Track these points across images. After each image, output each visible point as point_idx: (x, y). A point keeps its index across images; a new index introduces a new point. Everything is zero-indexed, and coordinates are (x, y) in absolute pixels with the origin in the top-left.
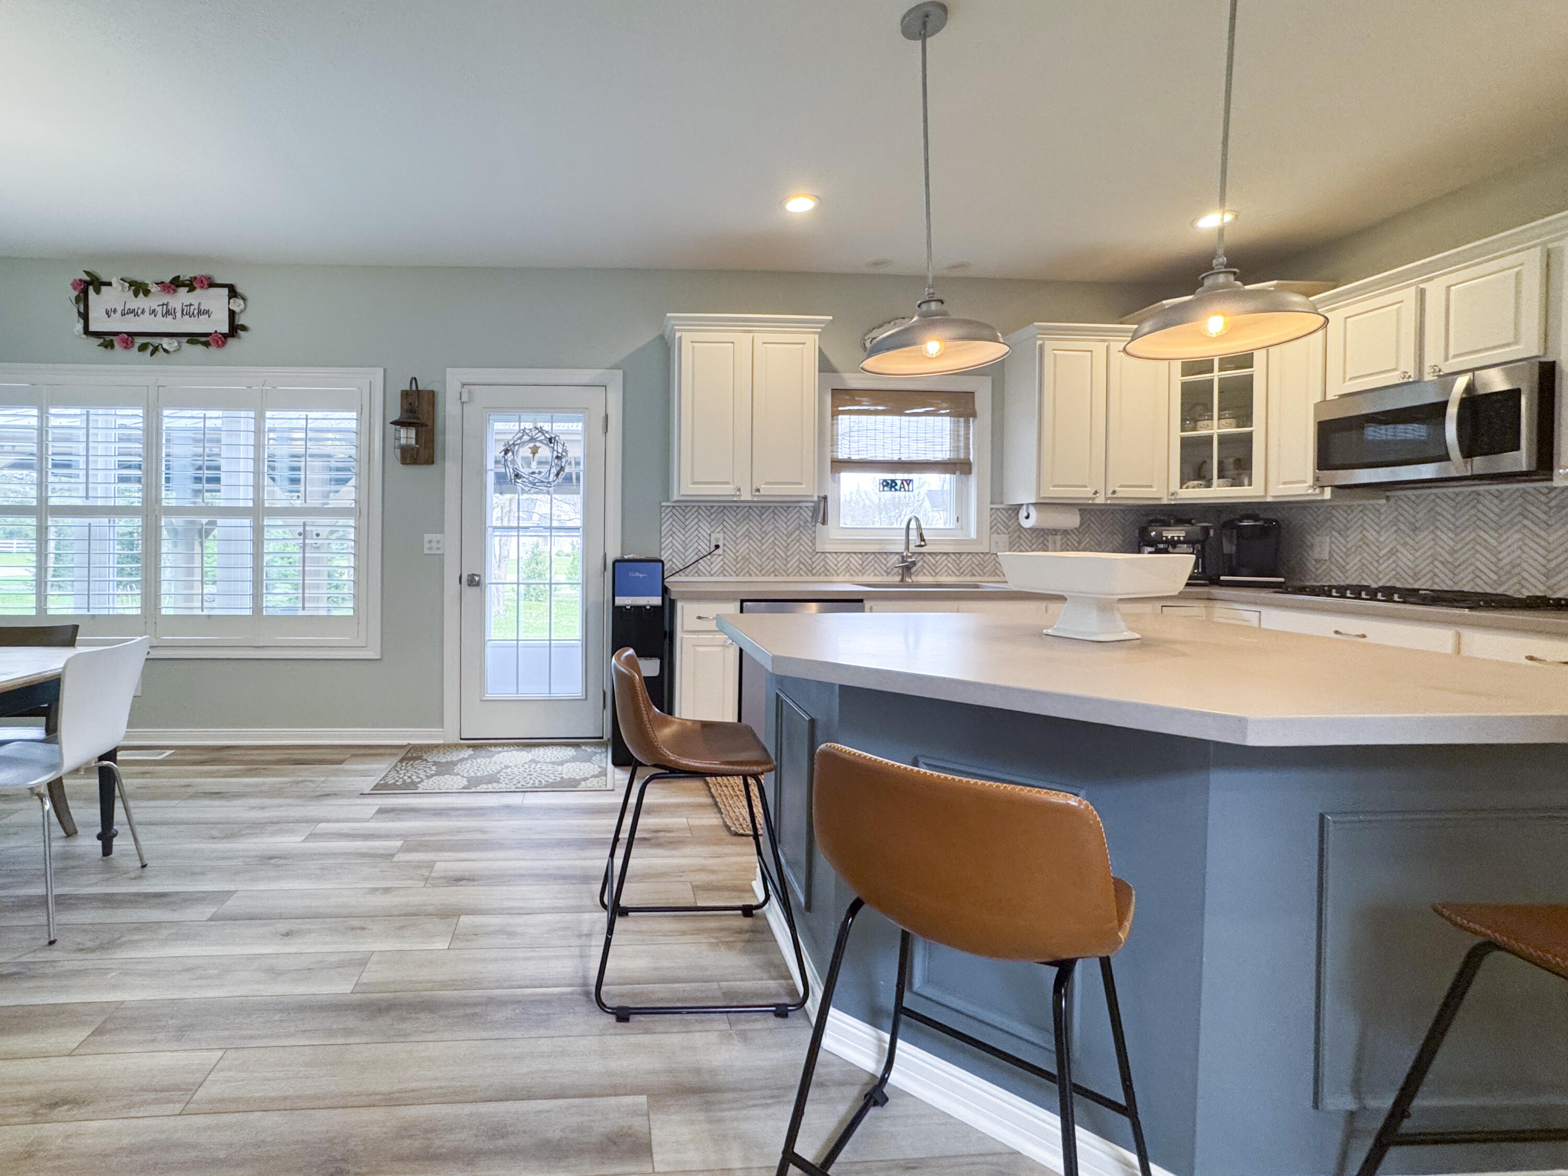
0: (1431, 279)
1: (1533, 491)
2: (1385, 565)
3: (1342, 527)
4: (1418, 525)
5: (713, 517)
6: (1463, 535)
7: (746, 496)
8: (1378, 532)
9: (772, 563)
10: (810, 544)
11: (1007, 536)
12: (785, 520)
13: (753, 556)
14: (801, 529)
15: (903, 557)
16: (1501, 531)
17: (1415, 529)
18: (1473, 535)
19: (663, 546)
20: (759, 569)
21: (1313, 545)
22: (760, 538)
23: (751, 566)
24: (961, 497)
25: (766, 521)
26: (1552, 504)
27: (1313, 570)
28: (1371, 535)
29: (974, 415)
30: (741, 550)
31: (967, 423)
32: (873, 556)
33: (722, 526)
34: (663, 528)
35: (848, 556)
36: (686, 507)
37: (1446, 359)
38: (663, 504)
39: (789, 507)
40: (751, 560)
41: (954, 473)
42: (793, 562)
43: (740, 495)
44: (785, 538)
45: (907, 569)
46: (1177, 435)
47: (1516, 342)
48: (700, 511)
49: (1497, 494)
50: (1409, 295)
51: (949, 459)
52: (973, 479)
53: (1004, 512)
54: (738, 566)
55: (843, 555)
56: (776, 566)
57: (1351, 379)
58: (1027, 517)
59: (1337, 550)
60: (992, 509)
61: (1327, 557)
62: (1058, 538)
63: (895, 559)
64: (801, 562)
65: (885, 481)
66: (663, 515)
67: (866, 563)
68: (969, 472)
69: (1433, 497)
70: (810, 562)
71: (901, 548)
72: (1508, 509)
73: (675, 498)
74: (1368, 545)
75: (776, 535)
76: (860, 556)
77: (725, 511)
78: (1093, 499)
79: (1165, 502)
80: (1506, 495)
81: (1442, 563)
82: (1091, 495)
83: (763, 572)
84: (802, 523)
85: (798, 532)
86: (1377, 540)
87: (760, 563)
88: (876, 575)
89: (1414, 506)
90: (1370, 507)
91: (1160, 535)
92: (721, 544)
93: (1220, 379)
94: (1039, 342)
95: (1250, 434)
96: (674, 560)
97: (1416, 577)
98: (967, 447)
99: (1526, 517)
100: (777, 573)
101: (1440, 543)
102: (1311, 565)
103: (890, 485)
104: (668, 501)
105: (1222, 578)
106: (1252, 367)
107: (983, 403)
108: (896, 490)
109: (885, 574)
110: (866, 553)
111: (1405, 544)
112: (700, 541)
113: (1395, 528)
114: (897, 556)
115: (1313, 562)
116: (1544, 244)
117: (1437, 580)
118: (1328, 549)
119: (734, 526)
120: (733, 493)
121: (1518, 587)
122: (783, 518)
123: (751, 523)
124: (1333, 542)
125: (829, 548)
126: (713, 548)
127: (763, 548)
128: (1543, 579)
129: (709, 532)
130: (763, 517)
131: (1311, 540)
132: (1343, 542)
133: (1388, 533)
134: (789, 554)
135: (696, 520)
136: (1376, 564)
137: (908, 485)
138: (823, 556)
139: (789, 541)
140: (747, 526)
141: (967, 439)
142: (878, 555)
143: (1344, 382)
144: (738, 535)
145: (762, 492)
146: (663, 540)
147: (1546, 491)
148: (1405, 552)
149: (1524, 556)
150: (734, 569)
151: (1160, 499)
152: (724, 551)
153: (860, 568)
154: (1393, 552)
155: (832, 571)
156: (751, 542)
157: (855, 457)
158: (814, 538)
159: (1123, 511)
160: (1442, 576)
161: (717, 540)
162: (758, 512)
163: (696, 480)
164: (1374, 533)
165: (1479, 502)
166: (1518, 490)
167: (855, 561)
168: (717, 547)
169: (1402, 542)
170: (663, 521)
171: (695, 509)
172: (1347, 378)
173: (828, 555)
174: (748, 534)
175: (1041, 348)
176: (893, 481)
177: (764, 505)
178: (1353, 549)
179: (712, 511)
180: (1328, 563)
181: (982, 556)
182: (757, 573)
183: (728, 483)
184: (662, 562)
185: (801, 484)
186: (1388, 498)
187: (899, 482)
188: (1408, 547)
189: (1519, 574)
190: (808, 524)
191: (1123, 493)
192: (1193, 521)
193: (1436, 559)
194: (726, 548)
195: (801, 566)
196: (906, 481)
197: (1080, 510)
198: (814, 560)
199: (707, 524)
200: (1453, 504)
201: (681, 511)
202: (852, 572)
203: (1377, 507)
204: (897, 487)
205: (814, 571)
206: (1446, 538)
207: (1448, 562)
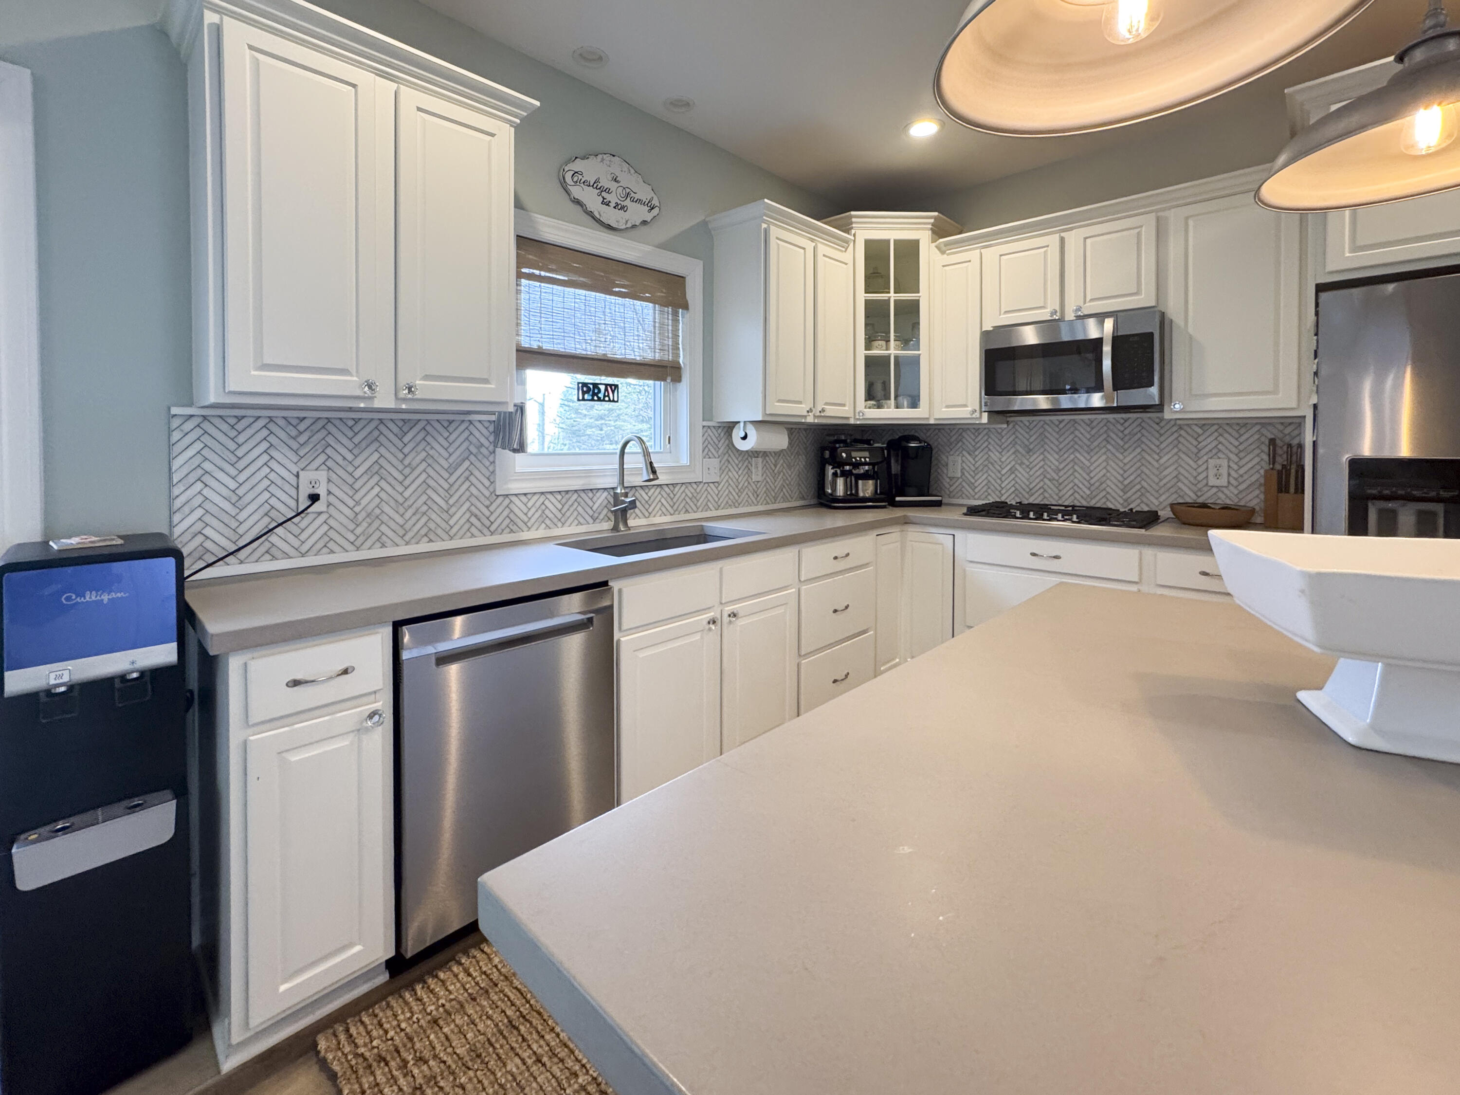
0: (1071, 229)
1: (1113, 421)
2: (1006, 482)
3: (972, 448)
4: (1031, 447)
5: (302, 439)
6: (1066, 456)
7: (384, 400)
8: (1000, 453)
9: (424, 519)
10: (487, 483)
11: (718, 460)
12: (446, 444)
13: (387, 509)
14: (472, 458)
15: (616, 496)
16: (1092, 454)
17: (1029, 451)
18: (1072, 456)
19: (178, 503)
20: (401, 532)
21: (947, 465)
22: (400, 477)
23: (384, 528)
24: (670, 411)
25: (411, 445)
26: (1126, 432)
27: (947, 486)
28: (995, 455)
29: (686, 307)
30: (364, 502)
31: (675, 314)
32: (575, 496)
33: (323, 457)
34: (176, 464)
35: (542, 498)
36: (240, 419)
37: (1085, 302)
38: (175, 411)
39: (451, 422)
40: (384, 518)
41: (664, 380)
42: (459, 516)
43: (371, 398)
44: (446, 475)
45: (622, 514)
46: (862, 353)
47: (1137, 293)
48: (271, 426)
49: (1088, 422)
50: (1053, 240)
51: (659, 361)
52: (684, 388)
53: (713, 430)
54: (359, 531)
55: (536, 497)
56: (432, 525)
57: (1006, 312)
58: (745, 438)
59: (967, 468)
60: (704, 427)
61: (959, 475)
62: (760, 460)
63: (602, 498)
64: (472, 514)
65: (585, 385)
66: (176, 436)
67: (566, 507)
68: (677, 379)
69: (1042, 423)
70: (487, 513)
71: (611, 481)
72: (1097, 436)
73: (212, 399)
74: (992, 464)
75: (429, 470)
76: (559, 497)
77: (330, 427)
78: (805, 417)
79: (852, 421)
80: (1095, 423)
81: (1050, 480)
82: (805, 413)
83: (407, 538)
84: (473, 449)
85: (467, 464)
86: (1000, 459)
87: (401, 521)
88: (580, 523)
89: (1028, 430)
90: (993, 431)
91: (849, 456)
92: (322, 491)
93: (895, 301)
94: (764, 226)
95: (918, 357)
96: (208, 531)
97: (1031, 492)
98: (676, 347)
99: (1108, 442)
100: (432, 536)
101: (1049, 463)
102: (946, 482)
103: (590, 392)
104: (191, 404)
105: (898, 499)
106: (918, 292)
107: (694, 292)
108: (599, 399)
109: (591, 521)
110: (567, 492)
111: (1021, 464)
112: (273, 489)
113: (1013, 450)
114: (606, 494)
115: (948, 480)
116: (1157, 211)
117: (1046, 495)
118: (959, 467)
119: (350, 457)
120: (358, 393)
121: (1104, 500)
122: (441, 440)
123: (382, 450)
124: (963, 462)
125: (515, 487)
126: (304, 503)
127: (407, 494)
128: (1121, 494)
129: (295, 470)
130: (406, 439)
131: (946, 459)
132: (971, 460)
133: (1008, 454)
134: (451, 502)
135: (264, 445)
136: (999, 481)
137: (613, 392)
138: (507, 501)
139: (451, 480)
140: (376, 456)
141: (676, 336)
142: (583, 495)
143: (1000, 315)
144: (357, 474)
145: (419, 395)
146: (176, 491)
147: (1122, 421)
148: (1021, 470)
149: (1108, 474)
150: (352, 538)
151: (847, 418)
152: (329, 504)
153: (559, 515)
154: (1012, 471)
155: (521, 524)
156: (383, 484)
157: (547, 346)
158: (493, 472)
159: (805, 430)
160: (1050, 491)
161: (313, 483)
162: (396, 429)
163: (268, 360)
164: (997, 454)
165: (1076, 429)
166: (1103, 419)
167: (553, 504)
168: (314, 498)
169: (1019, 462)
170: (177, 449)
171: (261, 423)
172: (1002, 312)
173: (514, 499)
174: (376, 471)
175: (766, 231)
176: (596, 385)
177: (406, 416)
178: (980, 469)
179: (302, 427)
180: (961, 480)
181: (695, 486)
182: (398, 540)
183: (344, 372)
184: (178, 555)
185: (486, 381)
186: (1008, 423)
187: (602, 388)
188: (1024, 466)
189: (1104, 489)
190: (483, 450)
191: (831, 411)
192: (872, 442)
193: (1045, 477)
194: (332, 499)
195: (473, 520)
196: (611, 385)
197: (787, 429)
198: (492, 508)
199: (291, 454)
200: (1057, 430)
201: (225, 427)
202: (548, 522)
203: (1000, 431)
204: (601, 395)
205: (493, 528)
206: (1053, 459)
207: (1054, 479)
